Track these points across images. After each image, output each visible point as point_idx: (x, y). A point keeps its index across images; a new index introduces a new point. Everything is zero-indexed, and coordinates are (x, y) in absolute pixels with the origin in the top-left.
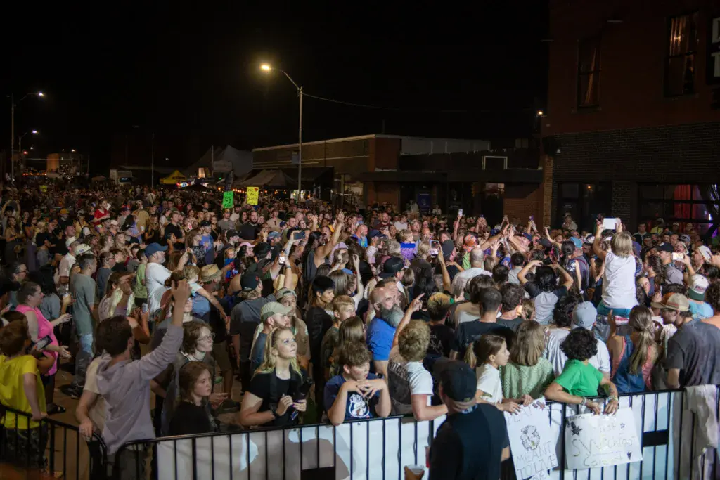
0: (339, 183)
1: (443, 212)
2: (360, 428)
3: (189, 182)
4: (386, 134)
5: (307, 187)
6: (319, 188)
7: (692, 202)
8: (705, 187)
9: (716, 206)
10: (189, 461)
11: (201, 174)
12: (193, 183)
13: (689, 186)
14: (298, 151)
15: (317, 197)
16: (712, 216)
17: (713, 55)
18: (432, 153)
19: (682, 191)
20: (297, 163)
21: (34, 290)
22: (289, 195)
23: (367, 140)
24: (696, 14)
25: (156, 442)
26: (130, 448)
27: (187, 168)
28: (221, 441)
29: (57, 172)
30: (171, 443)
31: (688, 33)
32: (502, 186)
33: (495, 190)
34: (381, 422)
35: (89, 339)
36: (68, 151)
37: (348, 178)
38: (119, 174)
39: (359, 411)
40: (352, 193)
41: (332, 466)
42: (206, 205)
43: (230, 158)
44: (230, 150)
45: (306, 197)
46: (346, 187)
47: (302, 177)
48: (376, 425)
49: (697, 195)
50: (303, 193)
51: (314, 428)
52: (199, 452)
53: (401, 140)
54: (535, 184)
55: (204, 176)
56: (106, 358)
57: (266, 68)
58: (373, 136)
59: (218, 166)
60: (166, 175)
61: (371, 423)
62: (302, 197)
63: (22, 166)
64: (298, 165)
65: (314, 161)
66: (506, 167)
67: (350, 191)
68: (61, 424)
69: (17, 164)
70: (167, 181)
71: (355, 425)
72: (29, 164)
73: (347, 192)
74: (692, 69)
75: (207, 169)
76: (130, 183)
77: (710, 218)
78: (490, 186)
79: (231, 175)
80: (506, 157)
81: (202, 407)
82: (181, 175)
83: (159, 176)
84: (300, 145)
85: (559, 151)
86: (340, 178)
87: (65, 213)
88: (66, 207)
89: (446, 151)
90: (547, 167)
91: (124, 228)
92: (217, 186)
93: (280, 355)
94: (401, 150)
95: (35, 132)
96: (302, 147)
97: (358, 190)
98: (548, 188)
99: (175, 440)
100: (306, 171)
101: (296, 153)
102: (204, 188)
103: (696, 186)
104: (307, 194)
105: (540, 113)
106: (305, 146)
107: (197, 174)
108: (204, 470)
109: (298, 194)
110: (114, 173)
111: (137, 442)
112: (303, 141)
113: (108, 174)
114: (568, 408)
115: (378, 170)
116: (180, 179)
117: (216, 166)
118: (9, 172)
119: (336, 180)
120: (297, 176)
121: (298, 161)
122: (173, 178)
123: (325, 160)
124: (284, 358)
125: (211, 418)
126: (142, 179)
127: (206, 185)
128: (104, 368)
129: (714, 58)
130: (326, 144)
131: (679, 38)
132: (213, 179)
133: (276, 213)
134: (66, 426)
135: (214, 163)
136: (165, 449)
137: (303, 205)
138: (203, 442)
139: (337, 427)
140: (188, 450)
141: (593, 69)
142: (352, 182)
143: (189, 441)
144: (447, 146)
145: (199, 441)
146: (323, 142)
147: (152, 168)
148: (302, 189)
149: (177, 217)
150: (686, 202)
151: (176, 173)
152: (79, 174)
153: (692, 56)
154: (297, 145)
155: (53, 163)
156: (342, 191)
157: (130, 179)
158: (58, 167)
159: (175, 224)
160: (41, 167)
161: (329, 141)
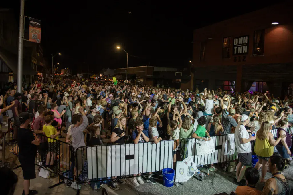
0: (137, 78)
1: (164, 87)
2: (141, 145)
3: (98, 77)
4: (150, 66)
5: (129, 79)
6: (132, 80)
7: (229, 85)
8: (232, 82)
9: (234, 87)
10: (96, 152)
11: (101, 75)
12: (99, 78)
13: (228, 82)
14: (126, 70)
15: (131, 82)
16: (233, 89)
17: (234, 48)
18: (162, 71)
19: (226, 83)
21: (56, 105)
22: (124, 81)
23: (145, 67)
24: (230, 38)
25: (87, 147)
26: (80, 149)
27: (97, 74)
28: (104, 148)
30: (91, 148)
31: (229, 42)
32: (180, 80)
33: (178, 81)
34: (147, 143)
35: (70, 119)
36: (67, 69)
37: (140, 77)
39: (142, 140)
41: (133, 154)
42: (102, 84)
43: (108, 71)
44: (108, 69)
45: (128, 82)
46: (139, 80)
48: (146, 144)
49: (230, 84)
50: (127, 81)
51: (129, 145)
52: (98, 150)
53: (154, 68)
54: (189, 80)
55: (102, 76)
56: (73, 125)
57: (118, 48)
58: (146, 66)
59: (105, 73)
60: (91, 76)
61: (144, 143)
62: (127, 82)
63: (55, 73)
64: (126, 74)
65: (131, 73)
66: (181, 75)
68: (62, 142)
69: (53, 72)
70: (92, 77)
71: (140, 144)
72: (56, 72)
74: (229, 51)
75: (103, 74)
77: (233, 90)
78: (177, 80)
79: (109, 76)
80: (181, 73)
81: (98, 138)
83: (90, 75)
84: (127, 68)
85: (195, 71)
86: (137, 77)
87: (65, 85)
88: (65, 83)
89: (166, 71)
90: (192, 75)
91: (80, 89)
92: (105, 78)
93: (121, 124)
94: (154, 70)
95: (58, 64)
97: (142, 80)
98: (192, 81)
99: (92, 147)
100: (128, 75)
102: (101, 79)
103: (230, 82)
104: (129, 81)
105: (190, 61)
106: (129, 69)
107: (100, 75)
108: (99, 155)
109: (126, 81)
110: (78, 75)
111: (81, 147)
112: (128, 67)
113: (76, 75)
114: (197, 140)
115: (147, 75)
116: (95, 77)
118: (51, 74)
119: (136, 78)
120: (126, 76)
121: (127, 72)
123: (134, 72)
124: (122, 125)
125: (101, 141)
126: (85, 77)
127: (102, 78)
128: (73, 128)
129: (234, 49)
131: (226, 43)
132: (104, 77)
133: (120, 86)
134: (63, 142)
135: (105, 72)
136: (89, 149)
137: (128, 84)
138: (99, 148)
139: (135, 144)
140: (95, 149)
141: (204, 50)
142: (141, 78)
143: (95, 147)
144: (166, 69)
145: (98, 147)
146: (133, 67)
147: (88, 73)
149: (94, 87)
150: (227, 85)
151: (94, 75)
152: (69, 75)
153: (229, 48)
154: (126, 68)
155: (63, 72)
157: (82, 76)
159: (94, 88)
160: (60, 73)
161: (135, 67)
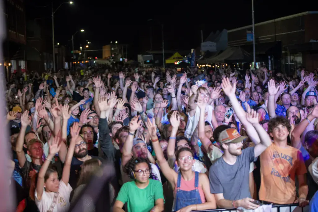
0: (286, 55)
5: (262, 59)
6: (272, 59)
14: (252, 30)
20: (251, 40)
29: (108, 59)
37: (292, 50)
38: (143, 58)
40: (296, 62)
46: (291, 57)
47: (256, 52)
50: (258, 65)
58: (307, 13)
59: (205, 46)
64: (253, 42)
65: (267, 38)
67: (294, 60)
73: (292, 61)
76: (151, 64)
82: (180, 56)
84: (253, 26)
86: (286, 50)
95: (82, 31)
96: (255, 27)
97: (299, 59)
101: (250, 32)
109: (255, 65)
110: (140, 57)
112: (255, 23)
113: (136, 59)
115: (312, 41)
116: (177, 59)
117: (203, 46)
119: (283, 52)
120: (252, 52)
122: (174, 58)
123: (275, 36)
130: (275, 22)
142: (294, 53)
147: (163, 52)
148: (257, 61)
151: (177, 55)
152: (121, 59)
154: (251, 26)
155: (106, 52)
156: (289, 61)
158: (110, 55)
160: (100, 56)
161: (277, 20)
